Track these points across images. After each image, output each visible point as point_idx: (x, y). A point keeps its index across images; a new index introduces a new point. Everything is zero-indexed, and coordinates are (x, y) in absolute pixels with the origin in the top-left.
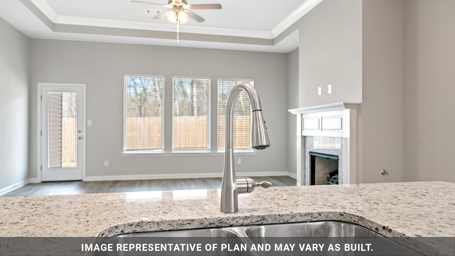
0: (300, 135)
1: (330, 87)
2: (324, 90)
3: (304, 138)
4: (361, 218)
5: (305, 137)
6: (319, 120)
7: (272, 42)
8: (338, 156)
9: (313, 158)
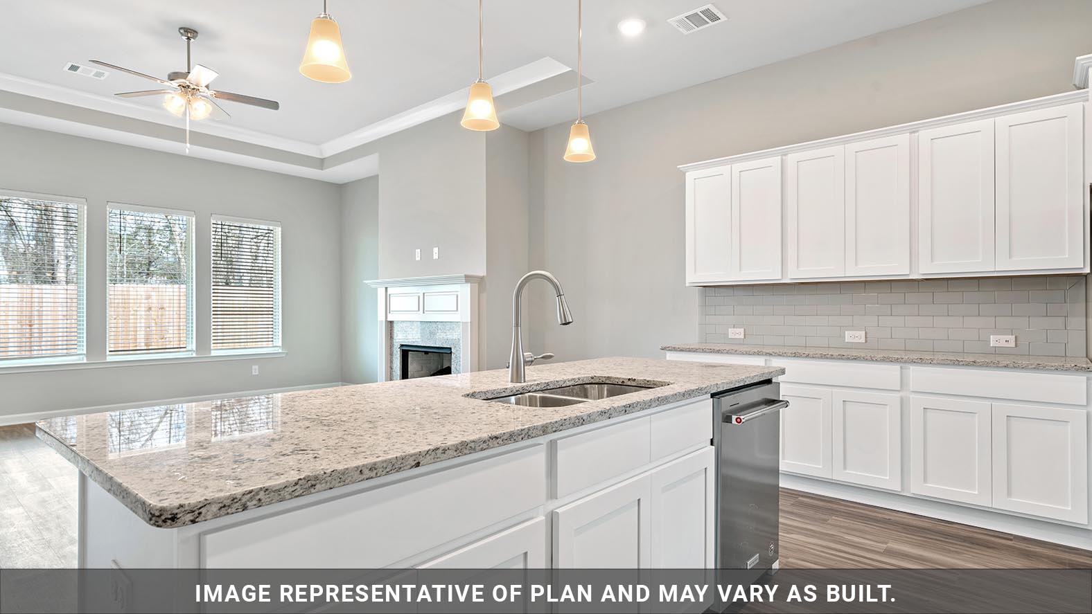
0: (384, 320)
1: (436, 250)
2: (427, 254)
3: (389, 324)
4: (608, 377)
5: (391, 322)
6: (419, 297)
7: (321, 163)
8: (450, 348)
9: (405, 354)
